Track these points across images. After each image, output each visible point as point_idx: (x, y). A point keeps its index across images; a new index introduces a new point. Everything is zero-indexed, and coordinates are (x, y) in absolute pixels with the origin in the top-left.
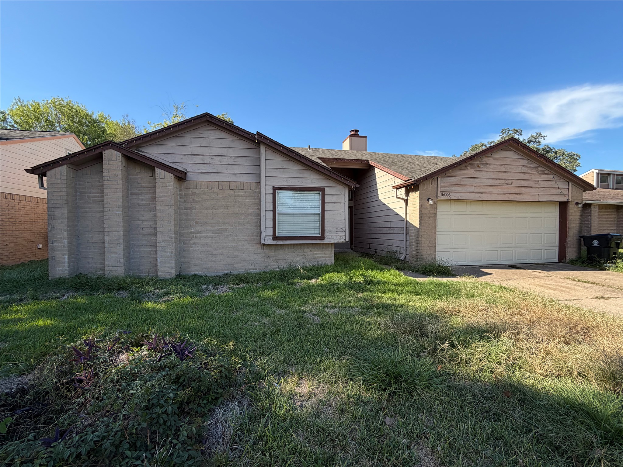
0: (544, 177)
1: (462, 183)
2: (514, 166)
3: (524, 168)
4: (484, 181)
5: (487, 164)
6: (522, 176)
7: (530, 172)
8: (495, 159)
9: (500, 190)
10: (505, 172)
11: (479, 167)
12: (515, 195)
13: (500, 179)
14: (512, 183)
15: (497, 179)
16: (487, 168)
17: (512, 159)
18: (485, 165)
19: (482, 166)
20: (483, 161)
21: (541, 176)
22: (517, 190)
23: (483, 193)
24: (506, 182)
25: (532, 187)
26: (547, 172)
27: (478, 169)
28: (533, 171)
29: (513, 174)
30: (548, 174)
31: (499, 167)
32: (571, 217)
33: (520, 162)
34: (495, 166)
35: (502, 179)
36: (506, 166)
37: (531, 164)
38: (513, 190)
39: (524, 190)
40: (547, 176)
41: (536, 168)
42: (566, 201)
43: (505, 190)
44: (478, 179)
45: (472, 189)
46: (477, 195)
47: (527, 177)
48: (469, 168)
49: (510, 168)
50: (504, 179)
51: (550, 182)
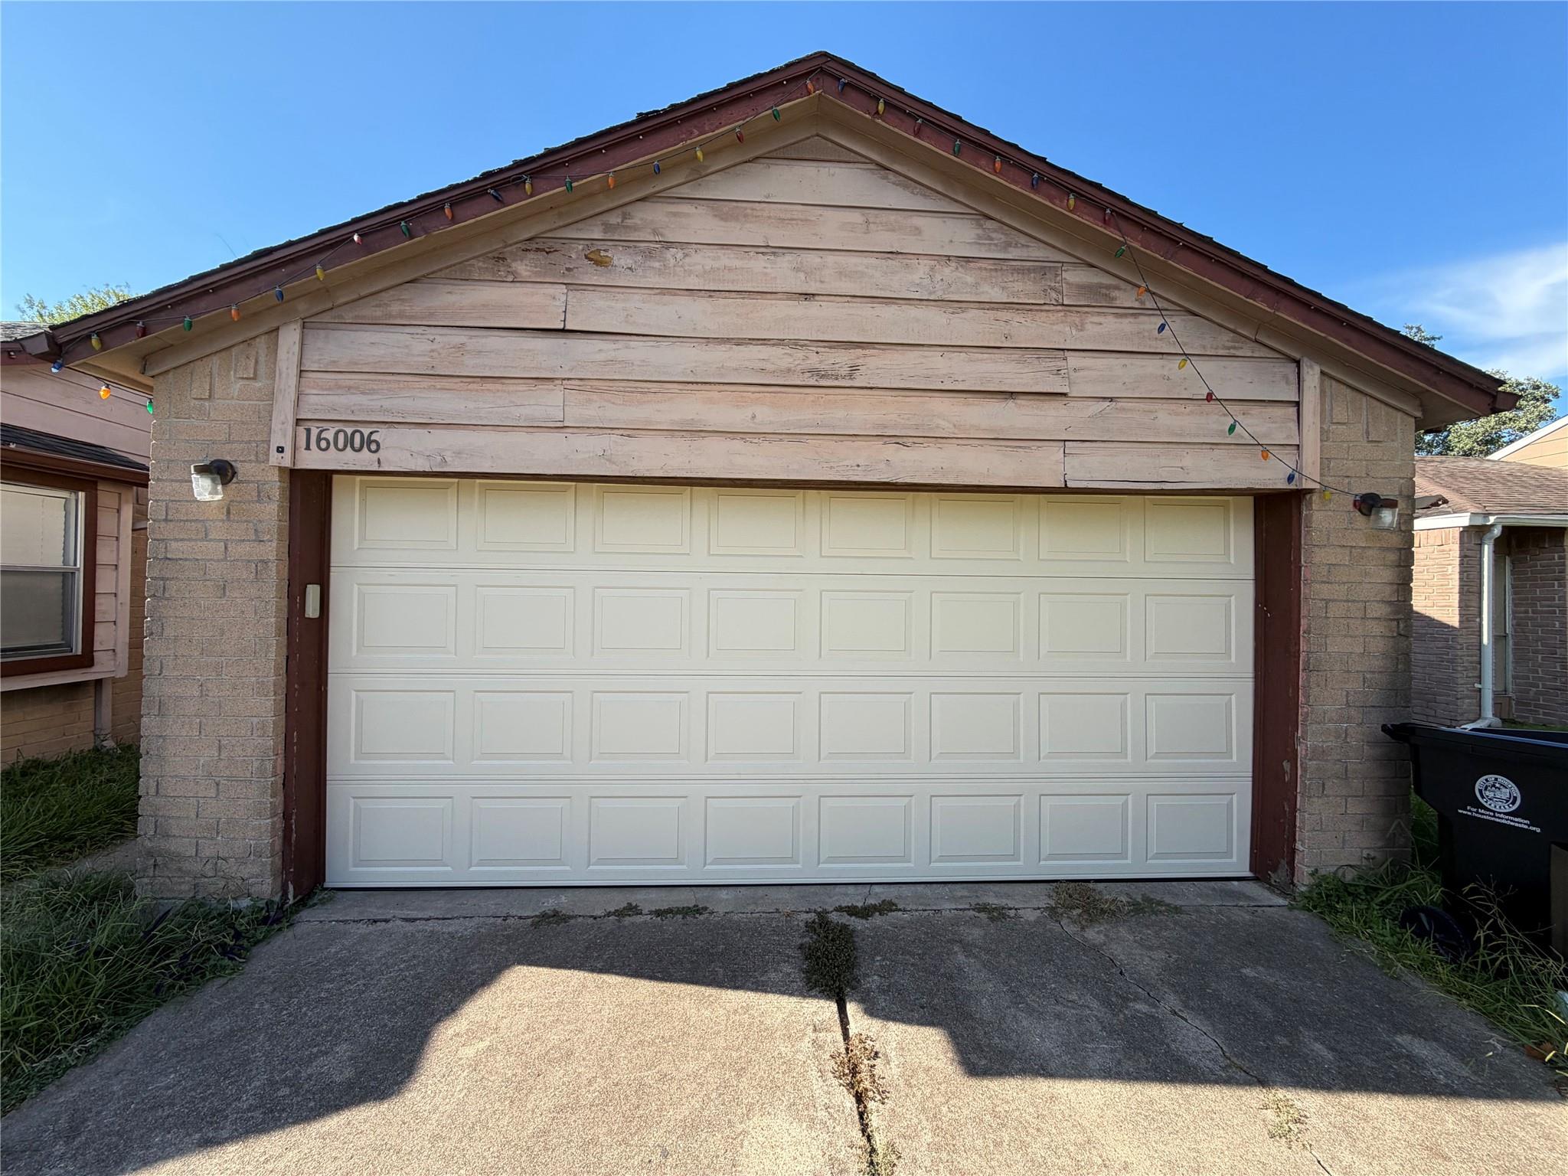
0: (1105, 328)
1: (471, 365)
2: (872, 261)
3: (948, 272)
4: (638, 351)
5: (669, 245)
6: (936, 324)
7: (996, 294)
8: (726, 210)
9: (765, 413)
10: (808, 296)
11: (599, 261)
12: (878, 444)
13: (764, 341)
14: (854, 369)
15: (739, 342)
16: (660, 272)
17: (856, 217)
18: (649, 255)
19: (621, 259)
20: (635, 228)
21: (1081, 328)
22: (893, 413)
23: (631, 432)
24: (814, 361)
25: (1012, 395)
26: (1126, 298)
27: (591, 275)
28: (1023, 289)
29: (866, 310)
30: (1135, 312)
31: (759, 263)
32: (1325, 591)
33: (918, 231)
34: (727, 259)
35: (781, 342)
36: (813, 259)
37: (1008, 245)
38: (862, 413)
39: (947, 413)
40: (1127, 325)
41: (1042, 270)
42: (1282, 485)
43: (802, 411)
44: (597, 343)
45: (549, 403)
46: (580, 441)
47: (971, 327)
48: (523, 268)
49: (842, 274)
50: (796, 344)
51: (1152, 365)
